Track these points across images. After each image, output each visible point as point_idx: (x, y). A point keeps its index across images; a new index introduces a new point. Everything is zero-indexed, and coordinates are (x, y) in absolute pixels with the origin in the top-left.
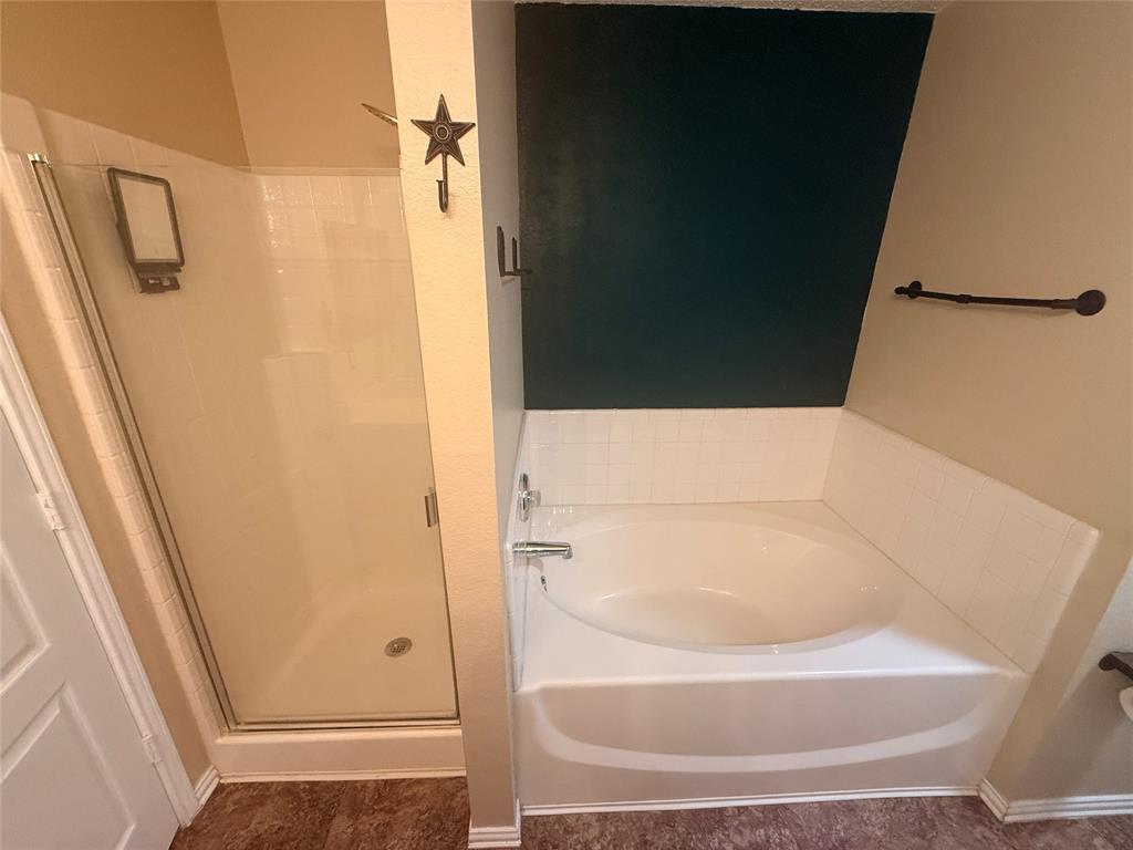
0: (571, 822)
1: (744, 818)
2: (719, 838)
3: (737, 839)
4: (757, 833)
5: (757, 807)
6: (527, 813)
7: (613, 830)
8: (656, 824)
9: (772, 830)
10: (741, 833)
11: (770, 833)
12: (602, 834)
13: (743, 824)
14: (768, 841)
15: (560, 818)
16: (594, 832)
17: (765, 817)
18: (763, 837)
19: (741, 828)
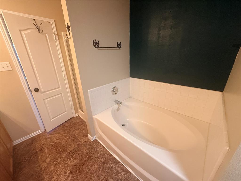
0: (100, 144)
1: (121, 166)
2: (114, 164)
3: (117, 167)
4: (121, 170)
5: (125, 167)
6: (96, 139)
7: (103, 149)
8: (108, 154)
9: (124, 172)
10: (118, 167)
11: (123, 172)
12: (101, 149)
13: (120, 167)
14: (121, 173)
15: (99, 143)
16: (101, 147)
17: (125, 170)
18: (121, 172)
19: (119, 167)
